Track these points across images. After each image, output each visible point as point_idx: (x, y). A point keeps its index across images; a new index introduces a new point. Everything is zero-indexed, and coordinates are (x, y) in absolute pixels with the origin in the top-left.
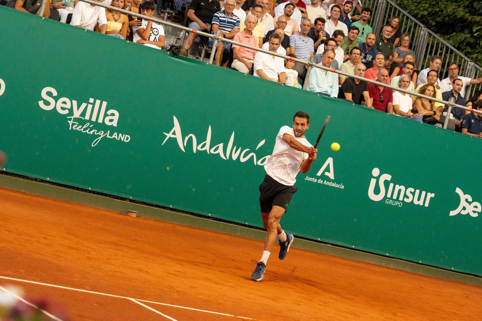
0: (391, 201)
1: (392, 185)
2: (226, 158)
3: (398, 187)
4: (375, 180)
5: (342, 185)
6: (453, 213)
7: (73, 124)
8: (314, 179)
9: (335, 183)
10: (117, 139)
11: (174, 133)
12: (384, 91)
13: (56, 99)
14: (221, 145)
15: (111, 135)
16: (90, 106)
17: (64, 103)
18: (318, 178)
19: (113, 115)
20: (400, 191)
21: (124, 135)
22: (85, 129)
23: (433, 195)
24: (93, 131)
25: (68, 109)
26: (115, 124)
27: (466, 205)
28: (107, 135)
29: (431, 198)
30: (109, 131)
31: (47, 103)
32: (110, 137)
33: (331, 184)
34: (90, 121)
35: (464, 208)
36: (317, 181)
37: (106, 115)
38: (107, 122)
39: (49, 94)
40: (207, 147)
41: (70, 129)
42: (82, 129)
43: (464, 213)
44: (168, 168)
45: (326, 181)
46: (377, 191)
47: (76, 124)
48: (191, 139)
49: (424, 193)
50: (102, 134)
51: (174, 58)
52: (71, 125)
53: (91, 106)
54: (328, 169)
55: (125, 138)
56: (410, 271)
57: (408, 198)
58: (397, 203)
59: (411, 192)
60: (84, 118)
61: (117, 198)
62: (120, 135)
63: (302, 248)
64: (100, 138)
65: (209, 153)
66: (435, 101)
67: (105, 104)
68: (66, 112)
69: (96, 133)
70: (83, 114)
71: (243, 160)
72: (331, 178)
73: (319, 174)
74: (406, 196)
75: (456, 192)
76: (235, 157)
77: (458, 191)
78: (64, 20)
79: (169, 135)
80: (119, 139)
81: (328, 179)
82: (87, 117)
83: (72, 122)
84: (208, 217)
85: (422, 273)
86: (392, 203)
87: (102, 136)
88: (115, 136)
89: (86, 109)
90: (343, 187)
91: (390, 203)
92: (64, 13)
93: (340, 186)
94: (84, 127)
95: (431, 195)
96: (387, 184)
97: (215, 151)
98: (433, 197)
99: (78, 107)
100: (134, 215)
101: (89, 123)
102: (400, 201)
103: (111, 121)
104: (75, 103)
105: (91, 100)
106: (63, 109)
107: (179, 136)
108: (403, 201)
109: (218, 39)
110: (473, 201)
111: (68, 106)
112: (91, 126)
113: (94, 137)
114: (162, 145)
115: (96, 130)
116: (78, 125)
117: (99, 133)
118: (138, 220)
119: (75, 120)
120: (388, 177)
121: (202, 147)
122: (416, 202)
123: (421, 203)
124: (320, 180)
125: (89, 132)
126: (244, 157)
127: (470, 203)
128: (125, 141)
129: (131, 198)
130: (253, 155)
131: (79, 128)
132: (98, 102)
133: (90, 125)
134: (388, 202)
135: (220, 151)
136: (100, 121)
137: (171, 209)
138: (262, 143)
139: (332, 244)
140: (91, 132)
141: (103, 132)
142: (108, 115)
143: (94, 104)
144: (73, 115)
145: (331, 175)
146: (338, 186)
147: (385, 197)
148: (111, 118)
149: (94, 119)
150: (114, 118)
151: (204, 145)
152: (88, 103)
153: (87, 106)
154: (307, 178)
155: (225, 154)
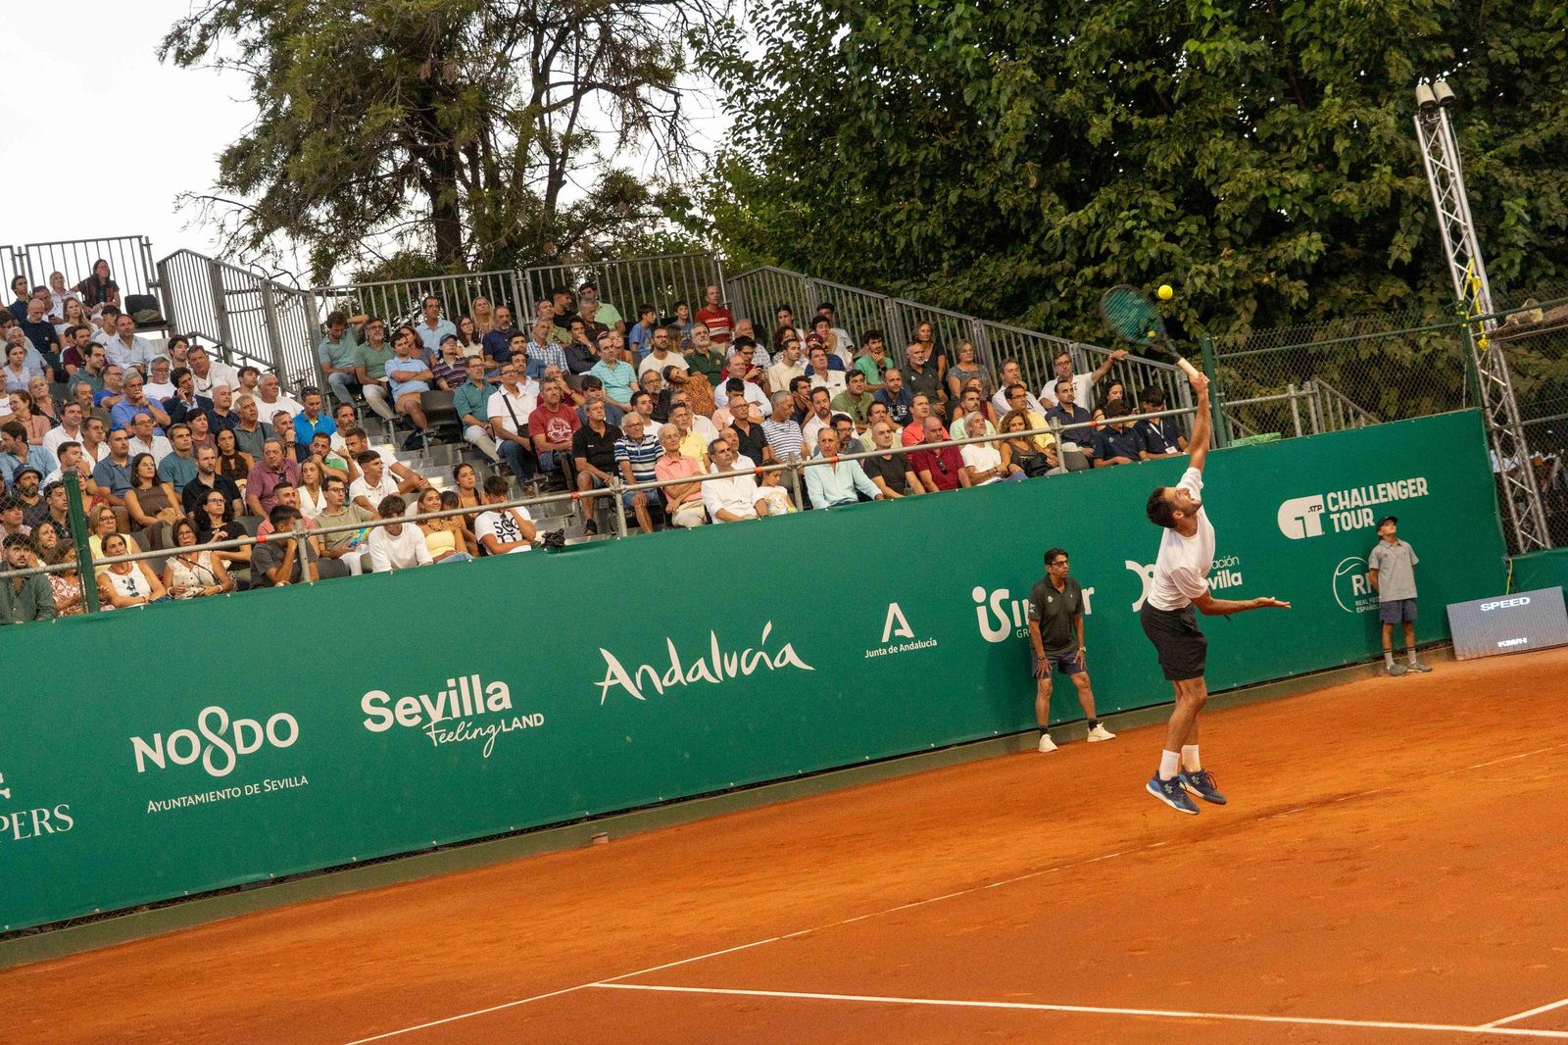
0: (1025, 631)
1: (1015, 604)
2: (719, 679)
4: (984, 607)
5: (932, 640)
6: (1137, 606)
7: (438, 736)
8: (880, 650)
9: (919, 641)
10: (521, 727)
11: (613, 677)
12: (941, 456)
13: (391, 706)
14: (701, 663)
15: (509, 725)
16: (453, 694)
17: (408, 706)
18: (886, 646)
19: (497, 691)
21: (531, 716)
22: (460, 736)
23: (1091, 591)
24: (476, 731)
25: (419, 714)
26: (507, 704)
28: (501, 728)
29: (1090, 597)
30: (503, 721)
31: (379, 720)
32: (509, 729)
33: (912, 647)
34: (463, 717)
36: (887, 651)
37: (486, 697)
38: (493, 707)
39: (376, 703)
40: (679, 676)
41: (436, 745)
42: (456, 737)
44: (628, 738)
45: (901, 645)
46: (995, 625)
47: (441, 733)
48: (645, 673)
50: (492, 730)
51: (558, 555)
52: (434, 737)
53: (455, 691)
54: (896, 625)
55: (535, 720)
60: (452, 716)
61: (565, 824)
62: (524, 718)
64: (493, 738)
65: (685, 684)
66: (1032, 435)
67: (476, 679)
68: (418, 720)
69: (483, 733)
70: (447, 711)
71: (747, 671)
72: (909, 637)
73: (885, 638)
75: (1127, 568)
76: (732, 672)
77: (1131, 565)
78: (357, 571)
79: (607, 683)
80: (525, 726)
81: (905, 640)
82: (456, 714)
83: (434, 732)
84: (732, 790)
87: (494, 734)
88: (516, 724)
89: (448, 700)
90: (935, 643)
91: (1025, 634)
92: (352, 559)
93: (929, 644)
94: (458, 731)
95: (1087, 594)
96: (1005, 605)
97: (694, 675)
98: (1092, 593)
99: (434, 703)
100: (605, 840)
101: (463, 722)
103: (499, 702)
104: (425, 699)
105: (451, 683)
106: (409, 717)
107: (623, 678)
109: (620, 491)
111: (417, 708)
113: (482, 740)
114: (602, 703)
115: (481, 729)
116: (447, 733)
117: (488, 731)
118: (615, 845)
119: (438, 726)
120: (1003, 593)
121: (670, 680)
124: (892, 648)
125: (469, 736)
126: (748, 666)
128: (537, 724)
129: (587, 813)
130: (762, 657)
131: (449, 737)
132: (463, 680)
133: (466, 725)
134: (1021, 634)
135: (704, 672)
136: (480, 710)
137: (664, 803)
138: (768, 628)
139: (959, 745)
140: (474, 735)
141: (493, 726)
142: (489, 695)
143: (458, 688)
144: (430, 720)
145: (906, 631)
146: (926, 645)
147: (1013, 628)
148: (497, 696)
149: (468, 712)
150: (502, 696)
151: (673, 674)
152: (448, 689)
153: (448, 696)
154: (870, 654)
155: (714, 674)
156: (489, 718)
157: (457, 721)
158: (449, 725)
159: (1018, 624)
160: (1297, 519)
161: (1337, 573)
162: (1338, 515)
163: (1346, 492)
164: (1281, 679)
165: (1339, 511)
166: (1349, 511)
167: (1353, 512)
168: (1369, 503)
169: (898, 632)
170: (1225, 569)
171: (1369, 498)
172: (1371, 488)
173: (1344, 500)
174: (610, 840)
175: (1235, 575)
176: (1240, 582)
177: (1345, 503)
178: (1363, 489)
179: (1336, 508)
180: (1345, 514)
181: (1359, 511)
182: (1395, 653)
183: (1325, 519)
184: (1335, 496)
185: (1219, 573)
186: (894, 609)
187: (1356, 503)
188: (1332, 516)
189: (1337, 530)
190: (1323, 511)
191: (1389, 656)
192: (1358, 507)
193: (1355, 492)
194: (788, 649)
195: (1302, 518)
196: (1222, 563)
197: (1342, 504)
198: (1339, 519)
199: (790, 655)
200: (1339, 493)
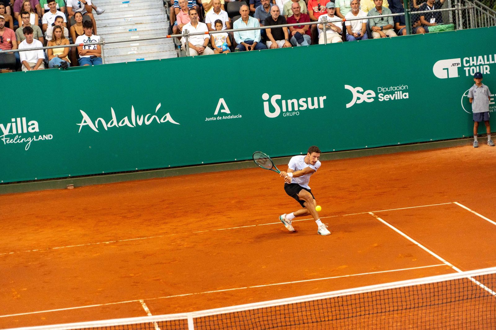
0: (288, 114)
1: (284, 102)
2: (133, 126)
3: (290, 102)
4: (267, 102)
5: (239, 115)
6: (348, 106)
7: (6, 140)
8: (213, 118)
9: (233, 115)
10: (42, 139)
11: (85, 122)
15: (37, 138)
16: (14, 125)
18: (216, 116)
19: (33, 124)
20: (293, 104)
21: (47, 135)
22: (16, 141)
23: (325, 97)
24: (23, 140)
26: (37, 130)
27: (359, 95)
28: (34, 139)
29: (324, 100)
30: (34, 136)
32: (37, 140)
33: (229, 117)
34: (17, 134)
35: (358, 98)
36: (216, 119)
37: (28, 126)
38: (31, 131)
40: (115, 123)
41: (5, 144)
42: (14, 141)
43: (359, 102)
44: (90, 147)
45: (224, 116)
46: (272, 110)
47: (7, 139)
48: (100, 122)
49: (316, 99)
50: (30, 140)
51: (64, 71)
52: (4, 141)
53: (15, 123)
55: (48, 137)
56: (326, 160)
57: (302, 106)
58: (294, 113)
59: (303, 102)
60: (12, 133)
61: (60, 178)
62: (44, 136)
63: (222, 171)
64: (30, 143)
65: (118, 127)
67: (24, 119)
69: (26, 140)
70: (11, 130)
71: (147, 123)
72: (228, 113)
73: (216, 113)
74: (299, 106)
75: (345, 88)
76: (140, 123)
77: (347, 87)
79: (82, 124)
80: (44, 139)
81: (225, 114)
85: (338, 158)
86: (289, 114)
87: (31, 141)
88: (40, 138)
89: (11, 127)
90: (241, 116)
91: (288, 115)
93: (238, 117)
94: (15, 139)
95: (322, 99)
96: (279, 102)
97: (122, 124)
98: (325, 98)
99: (6, 128)
100: (72, 188)
101: (17, 136)
102: (296, 111)
103: (33, 129)
104: (1, 125)
105: (13, 120)
107: (90, 123)
108: (299, 110)
110: (365, 90)
112: (20, 137)
113: (25, 143)
114: (79, 132)
115: (25, 139)
116: (10, 140)
117: (28, 140)
119: (6, 136)
120: (279, 97)
121: (111, 124)
122: (311, 107)
123: (316, 106)
124: (219, 117)
125: (20, 141)
126: (148, 121)
127: (362, 93)
128: (49, 139)
129: (70, 175)
130: (155, 117)
132: (19, 120)
133: (18, 137)
134: (285, 115)
135: (127, 122)
136: (25, 131)
137: (105, 174)
138: (159, 106)
140: (22, 141)
141: (30, 138)
143: (16, 122)
144: (3, 134)
145: (227, 111)
146: (236, 117)
147: (282, 112)
148: (33, 127)
149: (20, 132)
150: (35, 126)
151: (112, 122)
152: (12, 122)
153: (11, 124)
154: (207, 119)
155: (132, 124)
156: (29, 135)
157: (15, 135)
158: (11, 136)
159: (284, 110)
160: (444, 69)
161: (464, 95)
162: (469, 68)
163: (475, 58)
164: (426, 142)
165: (470, 66)
166: (476, 66)
167: (478, 67)
168: (488, 63)
169: (222, 111)
170: (400, 91)
171: (488, 60)
172: (490, 56)
173: (473, 61)
174: (75, 187)
175: (405, 94)
176: (407, 97)
177: (473, 63)
178: (485, 57)
179: (468, 64)
180: (474, 68)
181: (481, 67)
182: (479, 136)
183: (461, 70)
184: (468, 59)
185: (396, 92)
186: (222, 101)
187: (480, 63)
188: (465, 69)
189: (467, 75)
190: (460, 66)
191: (475, 138)
192: (481, 65)
193: (480, 57)
194: (168, 115)
195: (447, 69)
196: (398, 88)
197: (471, 63)
198: (469, 70)
199: (169, 118)
200: (471, 58)
